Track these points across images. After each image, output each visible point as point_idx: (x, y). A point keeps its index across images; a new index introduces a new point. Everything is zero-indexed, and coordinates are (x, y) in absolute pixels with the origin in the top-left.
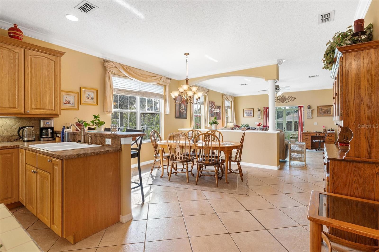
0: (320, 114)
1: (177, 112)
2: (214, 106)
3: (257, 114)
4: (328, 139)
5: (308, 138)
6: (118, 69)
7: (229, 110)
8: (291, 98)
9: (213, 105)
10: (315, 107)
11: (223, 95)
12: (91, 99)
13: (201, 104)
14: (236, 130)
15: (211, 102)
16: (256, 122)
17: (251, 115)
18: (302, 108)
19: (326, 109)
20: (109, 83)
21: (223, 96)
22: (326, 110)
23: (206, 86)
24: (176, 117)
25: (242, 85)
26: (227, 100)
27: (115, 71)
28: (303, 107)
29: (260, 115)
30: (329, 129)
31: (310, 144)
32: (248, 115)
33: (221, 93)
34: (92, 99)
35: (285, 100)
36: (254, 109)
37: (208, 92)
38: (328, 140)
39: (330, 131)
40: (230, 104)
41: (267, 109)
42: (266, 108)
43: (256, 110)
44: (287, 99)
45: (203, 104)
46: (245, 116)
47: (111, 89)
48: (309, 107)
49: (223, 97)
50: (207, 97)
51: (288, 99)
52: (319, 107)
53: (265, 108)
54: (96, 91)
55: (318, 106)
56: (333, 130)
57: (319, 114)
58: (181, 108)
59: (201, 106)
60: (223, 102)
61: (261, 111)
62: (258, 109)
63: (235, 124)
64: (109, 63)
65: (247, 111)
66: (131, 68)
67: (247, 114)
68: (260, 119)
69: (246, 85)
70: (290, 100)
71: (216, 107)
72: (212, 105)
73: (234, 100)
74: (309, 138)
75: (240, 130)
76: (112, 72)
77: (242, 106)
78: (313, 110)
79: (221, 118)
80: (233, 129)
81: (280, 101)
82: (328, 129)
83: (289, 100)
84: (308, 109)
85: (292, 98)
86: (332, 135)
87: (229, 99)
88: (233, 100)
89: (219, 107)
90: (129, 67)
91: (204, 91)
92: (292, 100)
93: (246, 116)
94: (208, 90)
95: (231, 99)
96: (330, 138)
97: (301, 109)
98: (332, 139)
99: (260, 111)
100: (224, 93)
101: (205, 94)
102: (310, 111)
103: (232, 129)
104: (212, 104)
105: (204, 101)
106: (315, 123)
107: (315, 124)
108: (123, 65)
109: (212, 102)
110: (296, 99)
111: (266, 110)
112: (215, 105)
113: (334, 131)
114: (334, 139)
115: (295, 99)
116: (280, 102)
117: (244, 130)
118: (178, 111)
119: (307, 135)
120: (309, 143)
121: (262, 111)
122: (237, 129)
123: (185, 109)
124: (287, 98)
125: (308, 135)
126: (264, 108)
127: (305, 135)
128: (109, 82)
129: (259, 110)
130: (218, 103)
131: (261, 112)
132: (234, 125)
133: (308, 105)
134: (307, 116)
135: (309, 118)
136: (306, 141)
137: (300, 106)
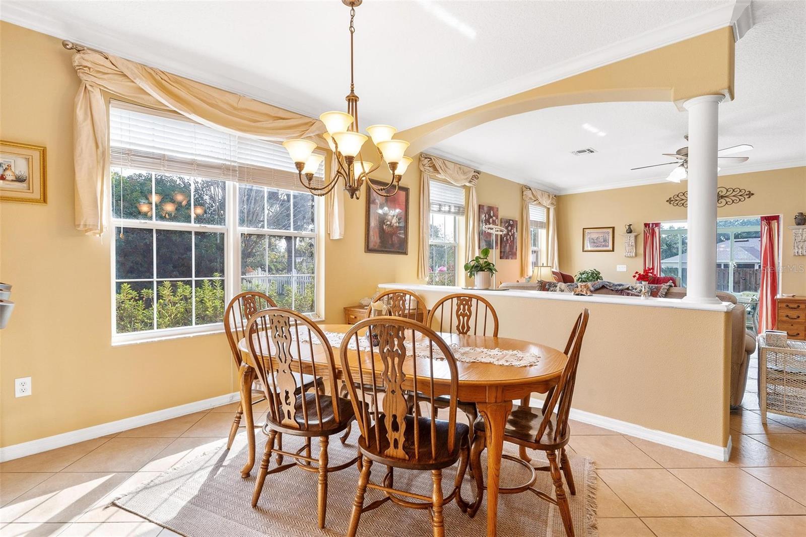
1: (371, 233)
2: (494, 218)
3: (623, 242)
6: (133, 82)
7: (542, 233)
8: (734, 194)
9: (494, 216)
11: (524, 189)
12: (12, 181)
13: (454, 213)
14: (555, 291)
15: (486, 209)
17: (604, 246)
18: (774, 224)
20: (90, 126)
21: (524, 193)
23: (471, 161)
24: (368, 249)
25: (580, 152)
26: (535, 202)
27: (115, 86)
28: (776, 218)
29: (634, 244)
32: (598, 246)
33: (518, 184)
34: (19, 180)
36: (613, 228)
37: (475, 177)
40: (545, 215)
41: (656, 229)
42: (653, 224)
43: (621, 231)
44: (722, 197)
45: (463, 214)
46: (588, 247)
47: (97, 147)
48: (802, 220)
49: (523, 195)
50: (474, 193)
51: (725, 197)
53: (649, 224)
54: (36, 155)
58: (388, 223)
59: (457, 217)
60: (523, 209)
61: (635, 234)
62: (627, 227)
63: (557, 271)
64: (86, 56)
65: (594, 235)
66: (187, 82)
67: (594, 242)
68: (634, 255)
69: (592, 152)
70: (734, 198)
71: (501, 222)
72: (489, 215)
73: (555, 203)
75: (571, 290)
76: (102, 88)
77: (578, 220)
79: (515, 254)
80: (547, 287)
83: (728, 200)
84: (798, 224)
85: (741, 194)
87: (540, 200)
88: (552, 204)
89: (510, 224)
90: (178, 80)
91: (464, 173)
92: (740, 197)
93: (590, 249)
94: (478, 172)
95: (546, 202)
97: (769, 224)
99: (633, 235)
100: (525, 184)
101: (468, 184)
102: (804, 231)
103: (544, 286)
104: (488, 213)
105: (464, 203)
108: (151, 69)
109: (490, 208)
110: (753, 194)
111: (653, 230)
112: (500, 217)
115: (751, 194)
117: (582, 295)
118: (377, 230)
119: (796, 306)
120: (802, 334)
121: (638, 235)
122: (558, 288)
123: (402, 224)
124: (721, 194)
125: (799, 306)
126: (646, 225)
127: (787, 306)
128: (89, 121)
129: (630, 231)
130: (507, 211)
131: (636, 237)
132: (554, 273)
133: (798, 214)
134: (794, 246)
135: (801, 254)
136: (792, 325)
137: (768, 217)
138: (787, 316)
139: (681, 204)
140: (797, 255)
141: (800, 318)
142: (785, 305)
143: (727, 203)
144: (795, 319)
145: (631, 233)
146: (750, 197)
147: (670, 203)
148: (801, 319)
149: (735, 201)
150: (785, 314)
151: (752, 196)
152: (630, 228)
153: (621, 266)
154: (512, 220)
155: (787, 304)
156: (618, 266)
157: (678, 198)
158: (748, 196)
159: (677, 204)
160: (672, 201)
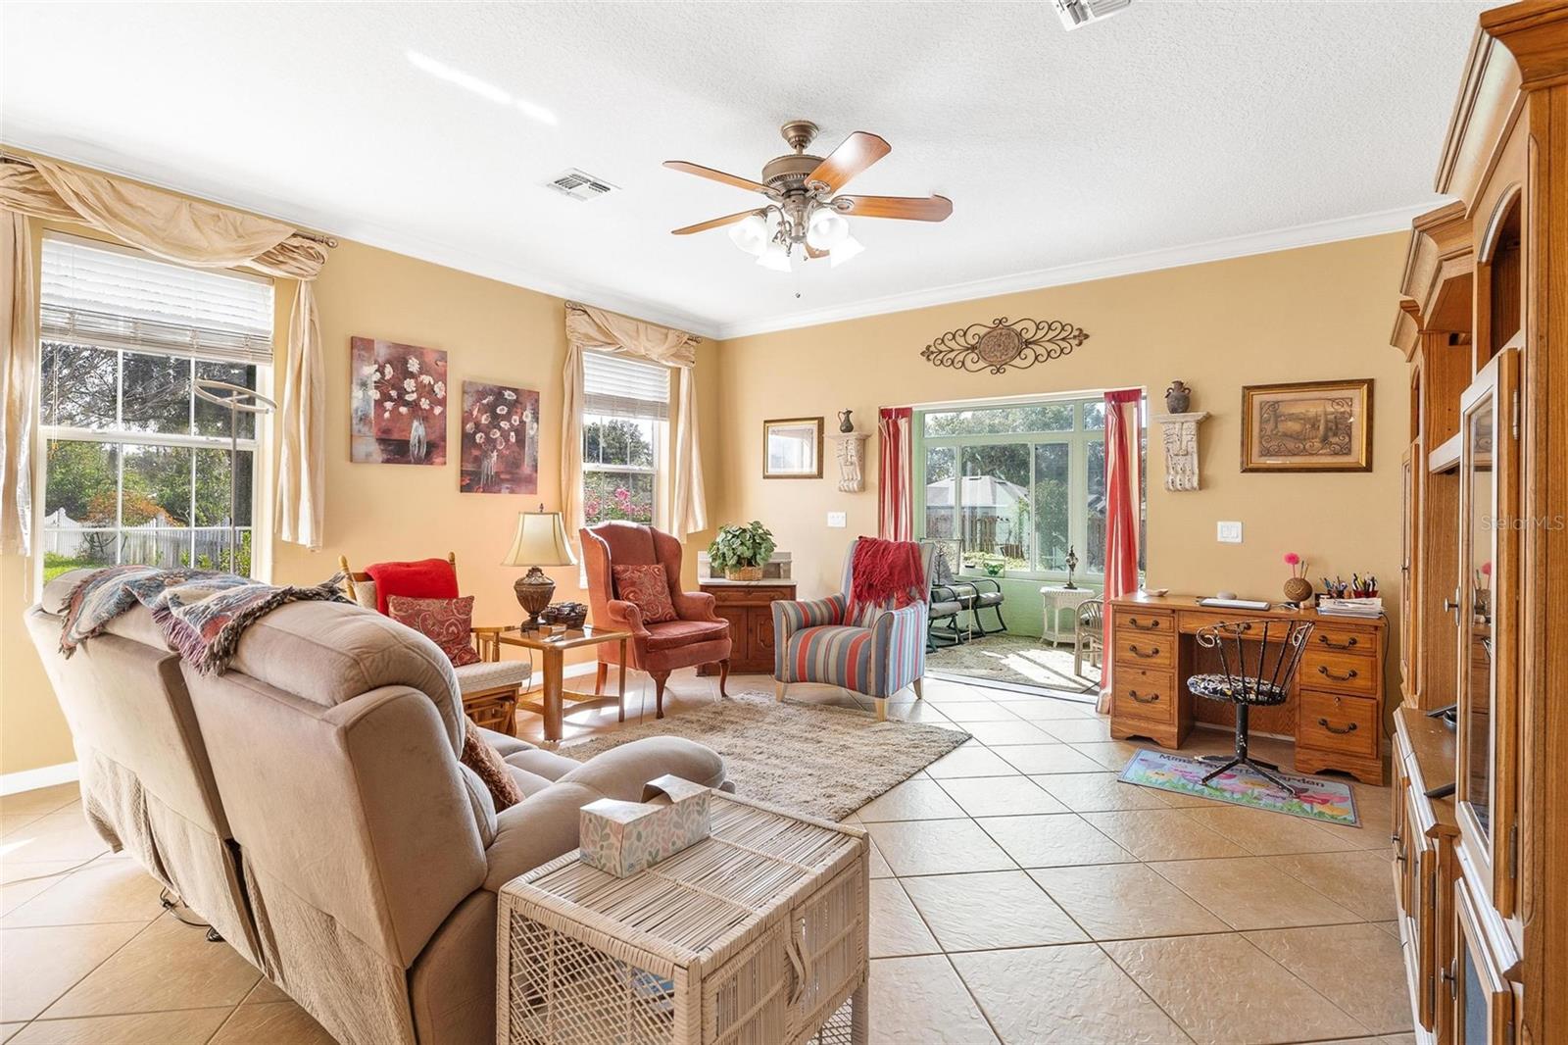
0: (1262, 455)
3: (840, 452)
4: (1316, 670)
5: (1157, 652)
8: (1051, 335)
9: (423, 372)
10: (1222, 400)
11: (567, 311)
15: (382, 351)
16: (836, 511)
18: (1130, 409)
19: (1314, 410)
21: (568, 323)
22: (1314, 423)
26: (609, 348)
28: (1134, 396)
29: (858, 458)
30: (1332, 580)
31: (1167, 705)
35: (1011, 354)
36: (821, 420)
37: (301, 251)
38: (1323, 679)
39: (1340, 595)
40: (669, 384)
41: (903, 423)
42: (897, 411)
43: (833, 427)
44: (1028, 343)
48: (1182, 399)
49: (562, 328)
51: (1035, 342)
52: (1258, 398)
53: (889, 412)
55: (1248, 390)
56: (1367, 592)
57: (1256, 450)
60: (566, 366)
61: (861, 434)
62: (843, 417)
65: (784, 437)
70: (1050, 346)
72: (401, 369)
73: (695, 359)
74: (1168, 656)
78: (1209, 418)
79: (531, 481)
81: (982, 356)
82: (1327, 584)
83: (1039, 350)
84: (1174, 410)
85: (1063, 335)
86: (1354, 635)
88: (687, 359)
89: (504, 400)
92: (1063, 344)
93: (779, 471)
95: (661, 353)
96: (1341, 664)
97: (1120, 411)
98: (1354, 674)
99: (855, 437)
102: (1187, 424)
104: (398, 366)
106: (1229, 524)
107: (1229, 532)
110: (1087, 337)
111: (895, 424)
112: (453, 378)
113: (1376, 603)
114: (1374, 679)
115: (1082, 337)
116: (981, 364)
120: (1164, 697)
121: (868, 436)
124: (1026, 336)
126: (885, 413)
127: (1134, 621)
129: (847, 428)
130: (491, 364)
131: (862, 441)
133: (1173, 386)
134: (1168, 467)
135: (1179, 487)
136: (1144, 673)
137: (1118, 392)
138: (1134, 649)
139: (950, 362)
140: (1171, 487)
141: (1160, 654)
142: (1129, 620)
143: (1036, 358)
144: (1148, 656)
145: (850, 431)
146: (1080, 344)
147: (929, 360)
148: (1162, 657)
149: (1053, 354)
150: (1128, 644)
151: (1085, 342)
152: (847, 419)
153: (835, 514)
154: (515, 390)
155: (1133, 617)
156: (830, 515)
157: (942, 347)
158: (1077, 342)
159: (942, 362)
160: (932, 353)
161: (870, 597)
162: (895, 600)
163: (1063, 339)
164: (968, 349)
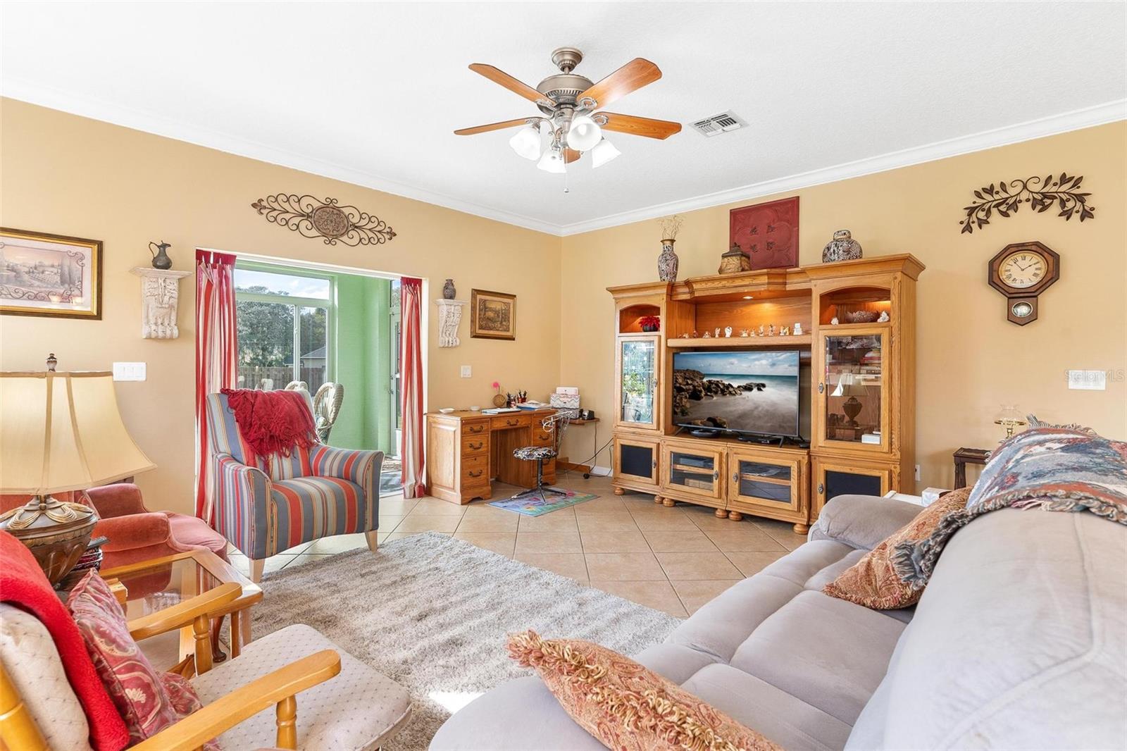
0: (480, 329)
5: (481, 444)
10: (464, 295)
19: (498, 307)
22: (498, 314)
32: (36, 297)
35: (341, 231)
42: (217, 256)
44: (354, 227)
51: (359, 228)
53: (207, 254)
55: (474, 292)
56: (524, 398)
57: (477, 326)
62: (156, 251)
65: (20, 254)
70: (370, 234)
81: (316, 225)
82: (509, 396)
83: (362, 234)
92: (379, 236)
97: (414, 292)
99: (173, 274)
106: (466, 367)
107: (466, 372)
110: (395, 235)
111: (221, 270)
115: (392, 234)
116: (314, 232)
119: (478, 427)
120: (485, 470)
124: (352, 220)
125: (482, 428)
126: (203, 255)
127: (472, 429)
129: (165, 263)
131: (180, 282)
133: (448, 282)
134: (442, 332)
136: (475, 459)
137: (410, 279)
138: (471, 446)
139: (284, 221)
142: (469, 428)
143: (360, 240)
144: (478, 448)
145: (167, 268)
146: (390, 239)
147: (260, 214)
148: (484, 447)
149: (372, 240)
150: (468, 443)
151: (394, 238)
152: (162, 253)
153: (127, 365)
155: (471, 426)
157: (276, 206)
158: (388, 237)
159: (275, 220)
160: (265, 208)
161: (271, 450)
162: (298, 447)
163: (379, 232)
164: (303, 216)
